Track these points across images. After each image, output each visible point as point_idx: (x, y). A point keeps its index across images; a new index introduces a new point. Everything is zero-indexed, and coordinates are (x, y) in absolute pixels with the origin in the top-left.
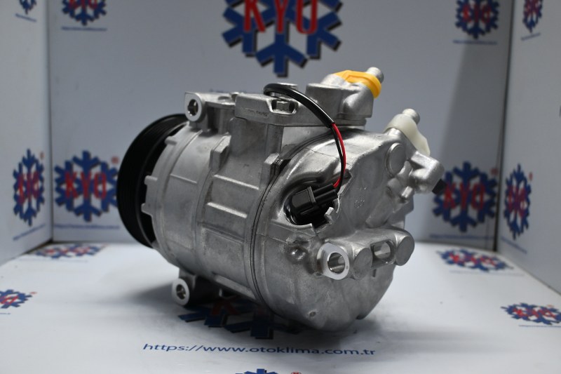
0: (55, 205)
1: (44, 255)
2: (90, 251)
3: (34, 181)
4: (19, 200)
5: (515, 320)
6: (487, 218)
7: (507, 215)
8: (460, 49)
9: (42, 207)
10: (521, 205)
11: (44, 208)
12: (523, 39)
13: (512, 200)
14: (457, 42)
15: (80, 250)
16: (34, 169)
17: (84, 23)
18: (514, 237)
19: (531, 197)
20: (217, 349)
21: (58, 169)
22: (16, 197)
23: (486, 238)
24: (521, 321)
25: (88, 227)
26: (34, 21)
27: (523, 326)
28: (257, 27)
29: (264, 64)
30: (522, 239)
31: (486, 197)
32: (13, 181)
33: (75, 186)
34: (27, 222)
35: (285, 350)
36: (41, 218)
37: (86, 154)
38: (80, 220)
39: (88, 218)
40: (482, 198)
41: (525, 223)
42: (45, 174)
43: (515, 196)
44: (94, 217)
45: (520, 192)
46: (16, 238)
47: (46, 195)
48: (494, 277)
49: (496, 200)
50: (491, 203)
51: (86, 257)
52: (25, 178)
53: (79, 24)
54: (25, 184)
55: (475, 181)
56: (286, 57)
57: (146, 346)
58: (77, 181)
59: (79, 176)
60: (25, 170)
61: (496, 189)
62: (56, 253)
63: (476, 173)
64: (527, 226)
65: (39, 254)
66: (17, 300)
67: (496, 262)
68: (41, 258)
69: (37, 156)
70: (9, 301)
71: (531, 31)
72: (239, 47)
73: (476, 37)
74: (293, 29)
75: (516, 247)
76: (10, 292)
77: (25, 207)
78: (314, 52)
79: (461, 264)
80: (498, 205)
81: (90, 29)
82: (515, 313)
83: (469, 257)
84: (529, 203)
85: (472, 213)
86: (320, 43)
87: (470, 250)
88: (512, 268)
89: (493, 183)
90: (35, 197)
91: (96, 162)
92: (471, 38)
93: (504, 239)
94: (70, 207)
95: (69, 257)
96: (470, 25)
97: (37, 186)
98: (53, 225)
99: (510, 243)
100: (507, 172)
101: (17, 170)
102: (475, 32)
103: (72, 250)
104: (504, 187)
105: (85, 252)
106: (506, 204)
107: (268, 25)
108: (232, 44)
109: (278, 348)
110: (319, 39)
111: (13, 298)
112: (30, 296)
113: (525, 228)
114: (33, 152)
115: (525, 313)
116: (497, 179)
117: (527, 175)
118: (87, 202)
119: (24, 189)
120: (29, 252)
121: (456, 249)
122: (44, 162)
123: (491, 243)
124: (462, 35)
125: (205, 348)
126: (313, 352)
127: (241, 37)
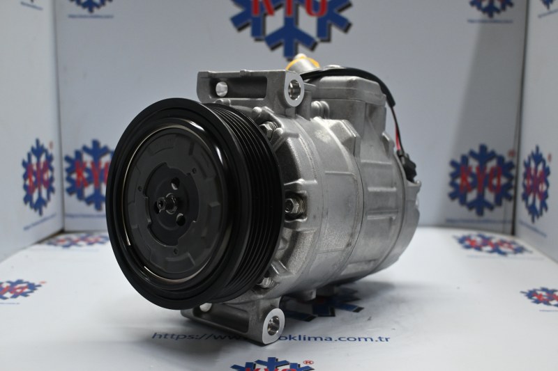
0: (66, 195)
1: (55, 245)
2: (101, 240)
3: (44, 171)
4: (29, 190)
5: (535, 305)
6: (504, 201)
7: (525, 197)
8: (474, 29)
9: (52, 196)
10: (540, 187)
11: (55, 198)
12: (540, 16)
13: (531, 182)
14: (471, 21)
15: (91, 239)
16: (43, 158)
17: (91, 10)
18: (533, 220)
19: (550, 179)
20: (227, 338)
21: (68, 159)
22: (25, 187)
23: (504, 222)
24: (542, 306)
25: (99, 216)
26: (40, 9)
27: (543, 311)
28: (266, 11)
29: (273, 48)
30: (541, 222)
32: (22, 171)
33: (85, 175)
34: (38, 212)
35: (297, 338)
36: (52, 207)
37: (96, 143)
38: (91, 209)
39: (99, 208)
40: (499, 181)
41: (544, 206)
42: (55, 164)
43: (534, 178)
45: (538, 174)
46: (26, 228)
47: (56, 184)
48: (513, 261)
49: (513, 183)
50: (508, 186)
51: (97, 246)
52: (35, 168)
53: (85, 11)
54: (35, 174)
55: (492, 164)
56: (296, 40)
57: (155, 334)
58: (87, 170)
59: (89, 165)
60: (34, 160)
61: (513, 172)
62: (67, 243)
63: (493, 155)
64: (546, 209)
65: (50, 244)
66: (27, 290)
67: (514, 246)
68: (52, 247)
69: (46, 146)
70: (19, 291)
71: (548, 7)
72: (248, 31)
73: (491, 15)
74: (302, 11)
75: (535, 230)
76: (20, 282)
77: (35, 196)
78: (324, 35)
79: (479, 248)
80: (516, 188)
81: (97, 17)
82: (535, 298)
83: (486, 242)
84: (548, 185)
85: (490, 196)
86: (330, 26)
87: (488, 235)
88: (531, 252)
89: (511, 166)
90: (45, 186)
91: (105, 151)
92: (486, 16)
93: (522, 223)
94: (81, 197)
95: (80, 246)
96: (485, 3)
97: (47, 175)
98: (64, 215)
99: (528, 226)
100: (526, 151)
101: (26, 159)
102: (490, 10)
103: (83, 239)
104: (522, 170)
106: (524, 186)
107: (277, 8)
108: (240, 29)
109: (290, 336)
110: (329, 22)
111: (23, 288)
112: (39, 286)
113: (544, 211)
114: (42, 142)
115: (545, 298)
116: (515, 162)
117: (545, 156)
118: (98, 191)
119: (33, 179)
120: (40, 242)
121: (474, 234)
122: (54, 152)
123: (509, 227)
124: (476, 14)
125: (215, 337)
126: (326, 340)
127: (250, 21)
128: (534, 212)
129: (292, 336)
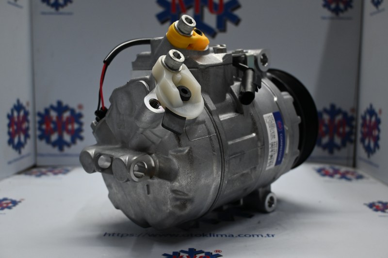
0: (38, 140)
1: (30, 174)
2: (63, 171)
3: (23, 122)
4: (11, 135)
5: (375, 213)
6: (348, 144)
7: (363, 141)
8: (326, 24)
9: (28, 141)
10: (374, 133)
11: (30, 142)
12: (372, 14)
13: (366, 130)
14: (324, 18)
15: (56, 171)
16: (22, 113)
17: (57, 9)
18: (369, 156)
19: (381, 126)
20: (158, 236)
21: (39, 114)
22: (9, 133)
23: (348, 158)
24: (380, 213)
25: (61, 155)
27: (381, 216)
28: (181, 10)
30: (375, 158)
31: (347, 129)
32: (7, 121)
33: (52, 126)
34: (18, 152)
35: (209, 235)
36: (27, 149)
37: (59, 103)
38: (56, 150)
39: (61, 149)
40: (344, 129)
41: (377, 146)
42: (30, 117)
43: (368, 127)
44: (66, 148)
45: (372, 124)
46: (10, 163)
47: (31, 132)
48: (355, 184)
49: (354, 130)
50: (351, 133)
51: (60, 176)
52: (16, 119)
53: (53, 10)
54: (16, 124)
55: (339, 118)
57: (105, 234)
58: (54, 123)
59: (54, 119)
60: (16, 114)
61: (354, 123)
62: (38, 173)
63: (339, 111)
64: (378, 148)
65: (26, 174)
66: (10, 205)
67: (356, 174)
68: (28, 177)
69: (24, 104)
70: (5, 205)
71: (377, 8)
72: (168, 24)
73: (337, 14)
74: (206, 11)
76: (5, 199)
77: (16, 140)
78: (222, 26)
79: (331, 176)
81: (61, 14)
82: (374, 208)
83: (336, 172)
84: (379, 130)
86: (226, 21)
87: (337, 167)
88: (368, 178)
90: (23, 133)
91: (66, 108)
92: (333, 15)
93: (361, 159)
94: (48, 141)
95: (48, 175)
96: (333, 6)
97: (25, 125)
98: (36, 154)
99: (365, 161)
100: (363, 108)
101: (10, 113)
102: (336, 11)
103: (51, 171)
104: (360, 121)
105: (60, 172)
106: (362, 133)
107: (189, 8)
108: (163, 23)
109: (203, 234)
110: (225, 18)
111: (7, 204)
112: (20, 202)
113: (376, 149)
114: (21, 101)
115: (382, 208)
116: (355, 115)
117: (377, 110)
118: (61, 137)
119: (15, 127)
120: (19, 173)
121: (327, 167)
122: (30, 109)
123: (351, 162)
124: (327, 13)
125: (149, 235)
126: (229, 236)
127: (169, 17)
128: (369, 151)
129: (205, 234)
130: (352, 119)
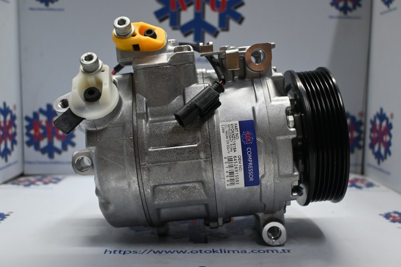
0: (26, 146)
1: (18, 184)
2: (54, 180)
3: (9, 127)
6: (356, 150)
7: (372, 146)
8: (334, 23)
9: (15, 147)
10: (384, 138)
11: (17, 149)
12: (382, 13)
13: (376, 135)
14: (331, 17)
15: (46, 180)
16: (8, 117)
17: (47, 5)
18: (379, 163)
19: (392, 131)
20: (164, 252)
21: (27, 119)
23: (356, 165)
24: (398, 224)
25: (51, 163)
26: (7, 2)
28: (181, 7)
29: (186, 35)
33: (41, 131)
34: (4, 159)
35: (219, 251)
36: (14, 156)
37: (49, 106)
38: (45, 157)
39: (51, 156)
40: (352, 135)
41: (388, 151)
42: (17, 122)
43: (379, 132)
44: (56, 155)
45: (383, 129)
47: (18, 138)
48: (367, 193)
49: (362, 136)
50: (359, 138)
51: (51, 185)
52: (2, 125)
53: (42, 5)
54: (3, 129)
56: (203, 30)
57: (106, 251)
58: (43, 127)
59: (44, 123)
60: (2, 118)
61: (362, 128)
62: (27, 183)
63: (348, 116)
64: (390, 154)
65: (13, 184)
67: (365, 182)
68: (15, 186)
69: (11, 108)
71: (388, 7)
72: (167, 22)
73: (345, 13)
74: (208, 8)
75: (381, 170)
77: (2, 147)
78: (224, 25)
80: (364, 140)
81: (51, 9)
82: (391, 218)
84: (391, 136)
86: (228, 19)
88: (378, 186)
90: (10, 139)
92: (342, 14)
93: (370, 165)
94: (37, 148)
95: (38, 185)
96: (341, 4)
97: (12, 131)
98: (24, 162)
99: (375, 168)
100: (372, 112)
102: (345, 10)
103: (40, 180)
104: (369, 126)
105: (50, 182)
106: (371, 138)
107: (189, 5)
108: (161, 20)
109: (213, 250)
110: (227, 16)
112: (8, 215)
113: (388, 156)
114: (8, 104)
115: (399, 218)
116: (363, 120)
117: (388, 115)
118: (51, 143)
119: (1, 133)
120: (6, 183)
122: (17, 113)
124: (335, 12)
125: (154, 251)
126: (241, 252)
127: (168, 14)
128: (379, 157)
129: (215, 250)
130: (361, 123)
